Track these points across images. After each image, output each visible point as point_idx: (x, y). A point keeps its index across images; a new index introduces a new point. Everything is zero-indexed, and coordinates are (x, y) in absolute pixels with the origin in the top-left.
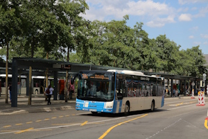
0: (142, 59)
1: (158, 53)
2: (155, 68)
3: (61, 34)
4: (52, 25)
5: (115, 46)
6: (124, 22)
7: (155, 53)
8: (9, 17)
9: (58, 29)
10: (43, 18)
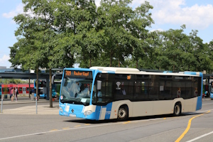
0: (198, 63)
1: (211, 57)
2: (209, 70)
3: (136, 46)
4: (128, 39)
5: (174, 52)
6: (182, 31)
7: (208, 56)
8: (100, 36)
9: (133, 42)
10: (121, 34)
